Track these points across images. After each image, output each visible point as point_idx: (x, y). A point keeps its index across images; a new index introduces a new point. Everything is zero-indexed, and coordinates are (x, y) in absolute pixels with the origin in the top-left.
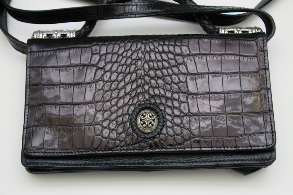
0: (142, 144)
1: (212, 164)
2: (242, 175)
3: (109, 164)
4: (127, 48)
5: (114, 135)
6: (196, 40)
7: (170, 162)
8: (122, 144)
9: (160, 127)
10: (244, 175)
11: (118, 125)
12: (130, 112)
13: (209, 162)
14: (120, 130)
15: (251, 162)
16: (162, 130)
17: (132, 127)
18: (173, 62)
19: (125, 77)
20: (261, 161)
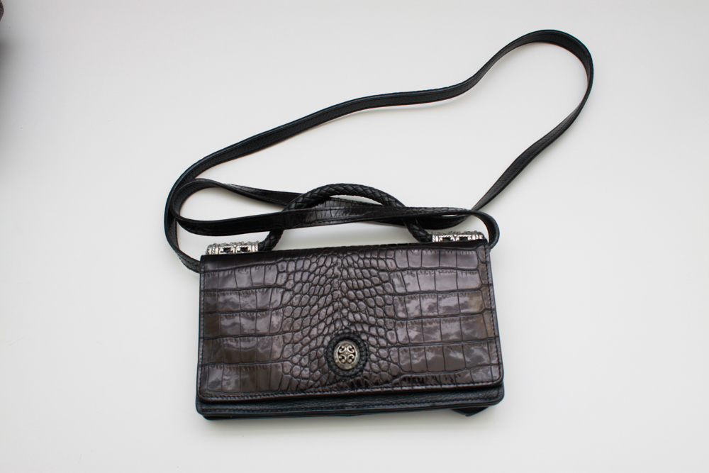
0: (341, 384)
1: (427, 405)
2: (464, 416)
3: (302, 409)
4: (321, 264)
5: (306, 373)
6: (404, 252)
7: (376, 405)
8: (316, 385)
9: (362, 362)
10: (467, 416)
11: (311, 360)
12: (326, 343)
13: (423, 403)
14: (315, 366)
15: (474, 401)
16: (364, 365)
17: (329, 363)
18: (376, 280)
19: (318, 300)
20: (486, 399)
